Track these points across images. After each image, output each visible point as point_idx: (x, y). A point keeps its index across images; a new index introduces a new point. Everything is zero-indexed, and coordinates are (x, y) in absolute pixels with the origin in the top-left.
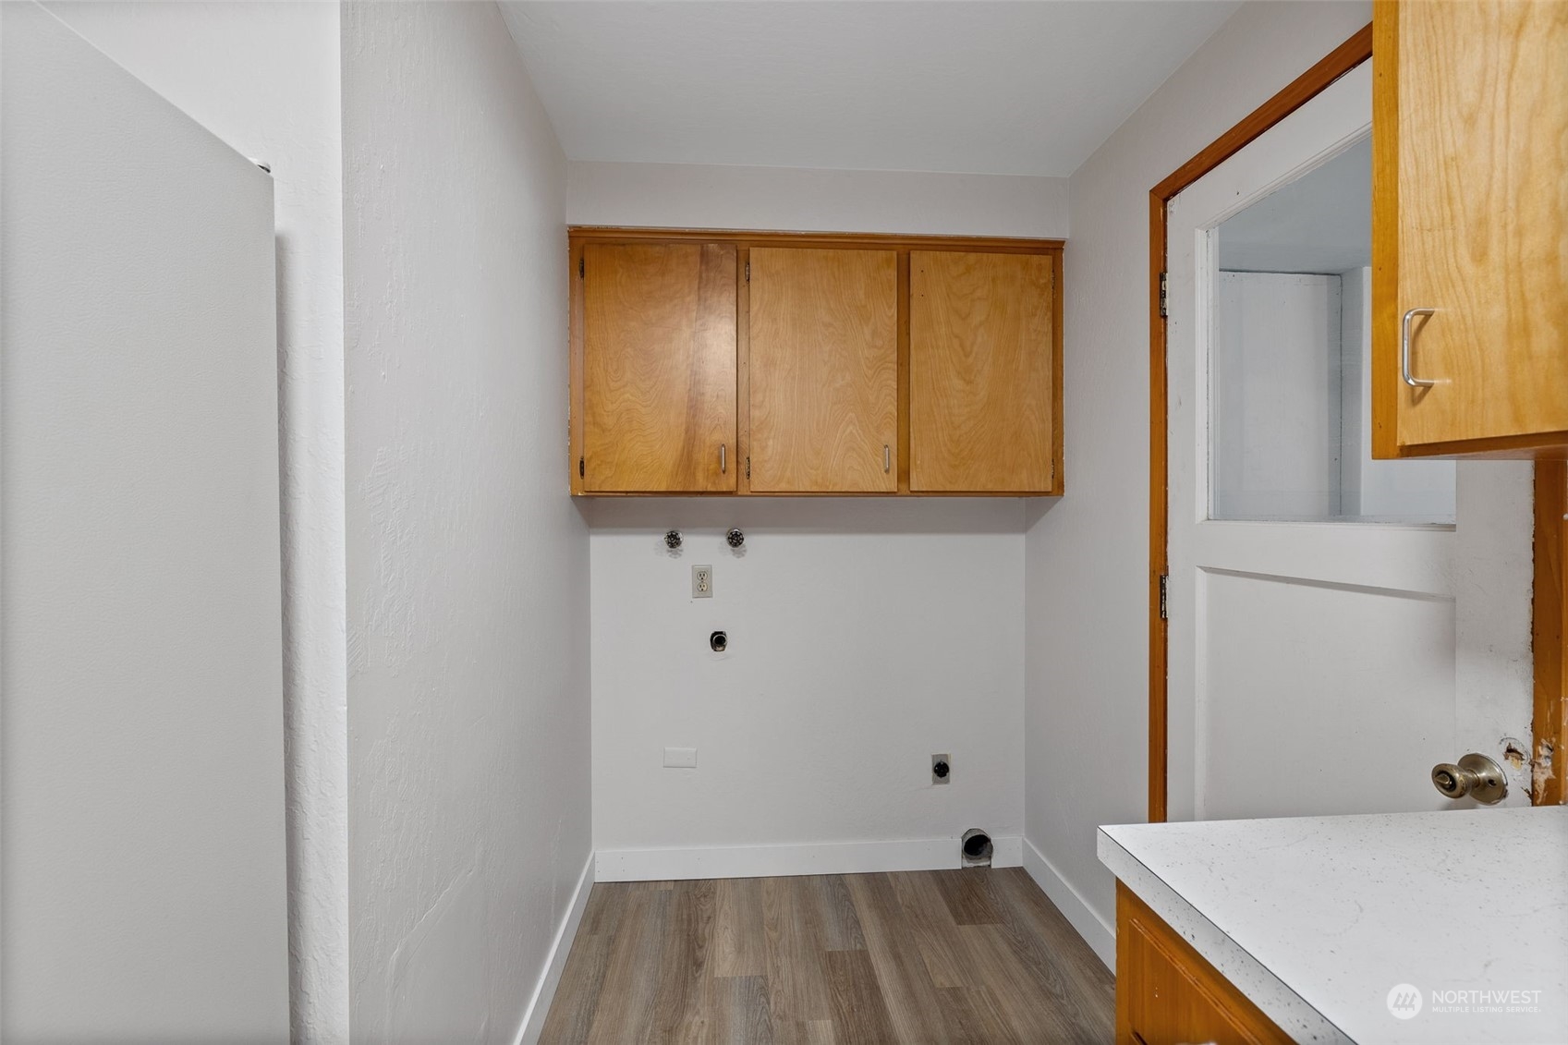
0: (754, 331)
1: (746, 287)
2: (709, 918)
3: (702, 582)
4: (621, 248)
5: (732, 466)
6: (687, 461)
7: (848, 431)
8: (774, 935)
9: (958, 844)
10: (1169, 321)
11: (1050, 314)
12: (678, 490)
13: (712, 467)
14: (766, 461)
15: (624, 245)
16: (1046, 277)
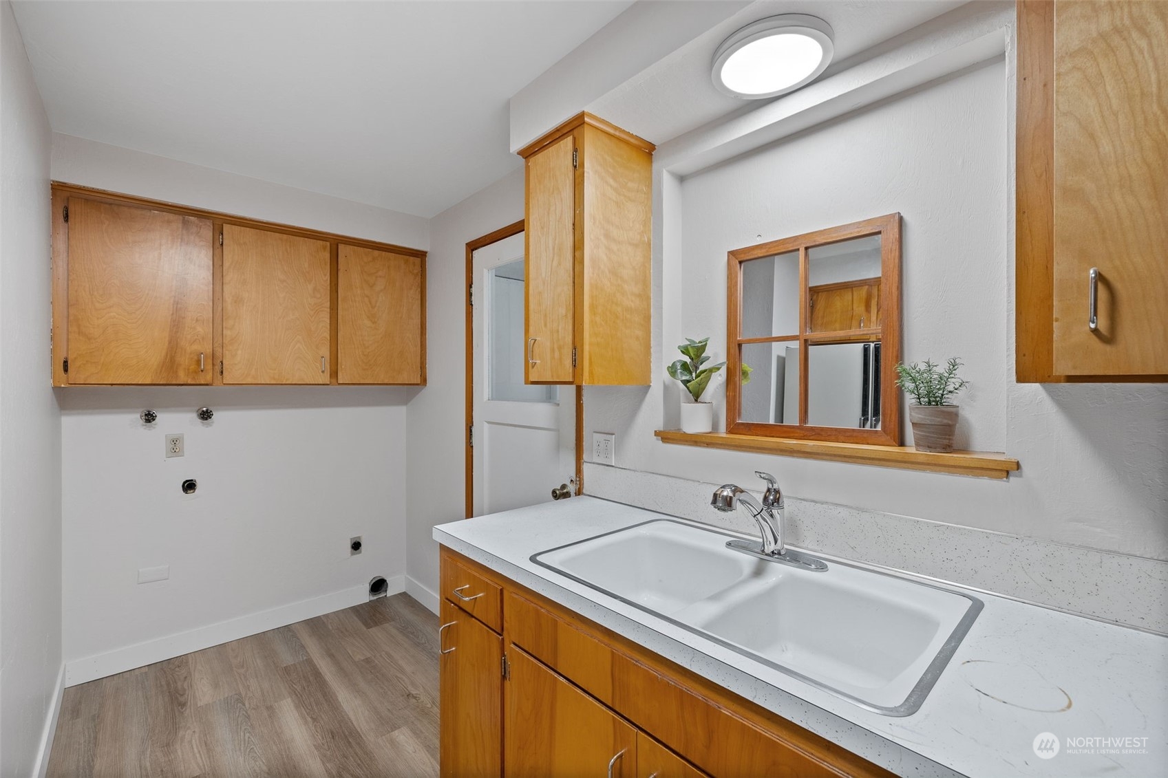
0: (227, 279)
1: (220, 250)
2: (186, 678)
3: (175, 446)
4: (107, 206)
5: (210, 367)
6: (170, 363)
7: (297, 346)
8: (242, 671)
9: (367, 587)
10: (474, 307)
11: (419, 289)
12: (161, 383)
13: (192, 367)
14: (235, 364)
15: (111, 204)
16: (417, 269)
